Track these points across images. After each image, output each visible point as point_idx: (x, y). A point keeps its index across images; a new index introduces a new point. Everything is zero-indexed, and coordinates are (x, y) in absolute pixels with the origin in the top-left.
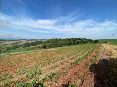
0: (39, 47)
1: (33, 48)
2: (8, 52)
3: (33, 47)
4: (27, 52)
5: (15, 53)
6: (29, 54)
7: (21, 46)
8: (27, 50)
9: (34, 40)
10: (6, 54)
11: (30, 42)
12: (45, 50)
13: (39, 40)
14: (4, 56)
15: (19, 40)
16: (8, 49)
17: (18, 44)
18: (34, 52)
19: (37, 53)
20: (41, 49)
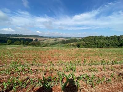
0: (73, 45)
1: (68, 46)
2: (51, 47)
3: (67, 44)
4: (63, 48)
5: (55, 48)
6: (65, 51)
7: (58, 43)
8: (63, 46)
9: (69, 37)
10: (50, 48)
11: (65, 39)
12: (78, 48)
13: (74, 38)
14: (49, 49)
15: (58, 37)
16: (51, 44)
17: (57, 41)
18: (68, 49)
19: (71, 51)
20: (75, 47)
